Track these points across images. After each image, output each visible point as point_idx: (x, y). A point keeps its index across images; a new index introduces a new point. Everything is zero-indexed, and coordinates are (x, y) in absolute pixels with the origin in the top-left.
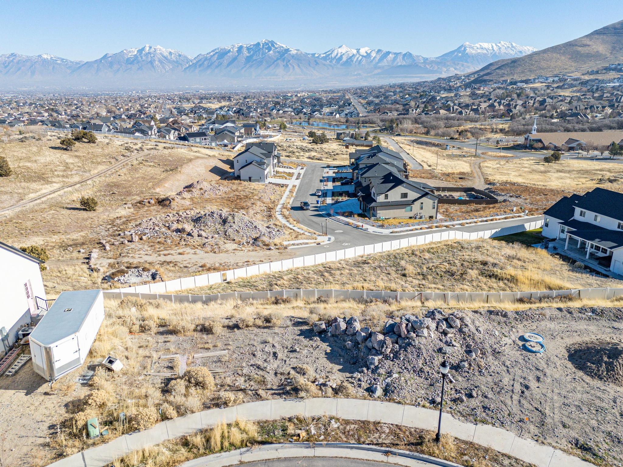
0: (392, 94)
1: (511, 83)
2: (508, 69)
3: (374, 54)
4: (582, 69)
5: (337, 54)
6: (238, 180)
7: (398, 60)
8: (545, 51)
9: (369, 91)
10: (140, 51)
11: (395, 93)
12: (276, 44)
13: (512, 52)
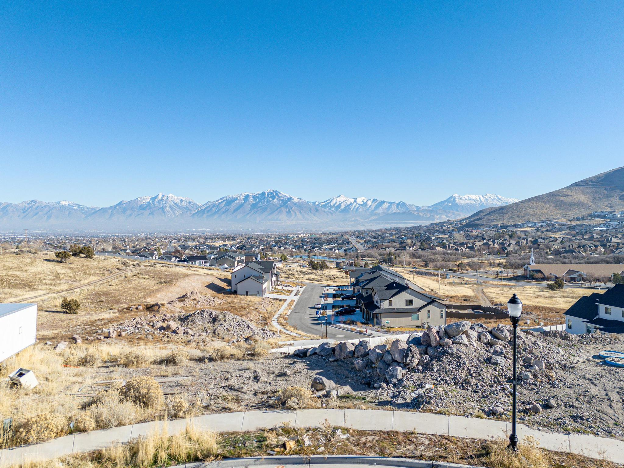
0: (389, 235)
1: (502, 227)
2: (497, 215)
3: (370, 203)
4: (567, 216)
5: (336, 203)
6: (234, 294)
7: (393, 208)
8: (530, 200)
9: (366, 233)
10: (153, 199)
11: (391, 235)
12: (280, 193)
13: (498, 203)
